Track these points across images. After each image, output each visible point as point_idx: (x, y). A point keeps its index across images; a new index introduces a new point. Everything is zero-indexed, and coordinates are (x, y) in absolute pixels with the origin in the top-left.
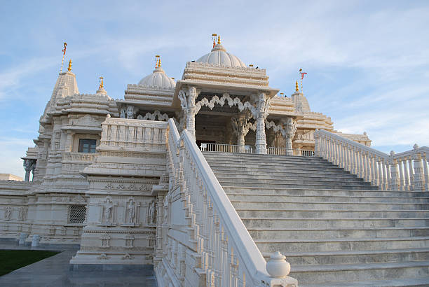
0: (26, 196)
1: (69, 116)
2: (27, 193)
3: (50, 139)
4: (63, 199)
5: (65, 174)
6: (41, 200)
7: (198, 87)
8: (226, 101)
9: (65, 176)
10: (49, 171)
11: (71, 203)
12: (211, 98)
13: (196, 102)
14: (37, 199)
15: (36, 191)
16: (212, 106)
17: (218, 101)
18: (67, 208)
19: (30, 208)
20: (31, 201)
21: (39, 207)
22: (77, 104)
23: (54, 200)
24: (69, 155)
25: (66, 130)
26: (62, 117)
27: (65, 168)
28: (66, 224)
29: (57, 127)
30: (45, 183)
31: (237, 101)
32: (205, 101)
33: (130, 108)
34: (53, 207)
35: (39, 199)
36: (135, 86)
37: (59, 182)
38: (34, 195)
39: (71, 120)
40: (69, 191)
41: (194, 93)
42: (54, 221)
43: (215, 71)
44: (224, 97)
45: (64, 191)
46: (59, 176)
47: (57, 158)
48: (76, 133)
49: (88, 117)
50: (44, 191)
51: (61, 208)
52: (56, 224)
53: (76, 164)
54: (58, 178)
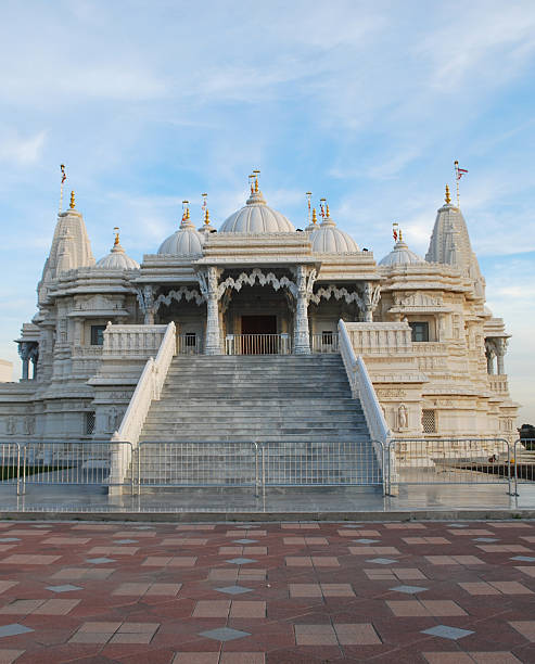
0: (31, 402)
1: (75, 298)
2: (32, 398)
3: (54, 326)
4: (77, 405)
5: (75, 373)
6: (50, 408)
7: (218, 266)
8: (257, 279)
9: (77, 377)
10: (57, 371)
11: (86, 410)
12: (238, 277)
13: (219, 284)
14: (45, 405)
15: (44, 397)
16: (238, 287)
17: (246, 280)
18: (82, 417)
19: (37, 418)
20: (37, 409)
21: (49, 417)
22: (84, 281)
23: (66, 407)
24: (79, 350)
25: (73, 317)
26: (67, 299)
27: (76, 366)
28: (82, 436)
29: (61, 313)
30: (53, 386)
31: (271, 277)
32: (230, 282)
33: (148, 288)
34: (66, 416)
35: (48, 406)
36: (152, 256)
37: (69, 385)
38: (41, 401)
39: (78, 304)
40: (83, 395)
41: (214, 275)
42: (67, 433)
43: (240, 243)
44: (254, 274)
45: (77, 395)
46: (70, 377)
47: (66, 353)
48: (86, 320)
49: (98, 298)
50: (54, 397)
51: (76, 416)
52: (70, 436)
53: (88, 360)
54: (68, 380)
